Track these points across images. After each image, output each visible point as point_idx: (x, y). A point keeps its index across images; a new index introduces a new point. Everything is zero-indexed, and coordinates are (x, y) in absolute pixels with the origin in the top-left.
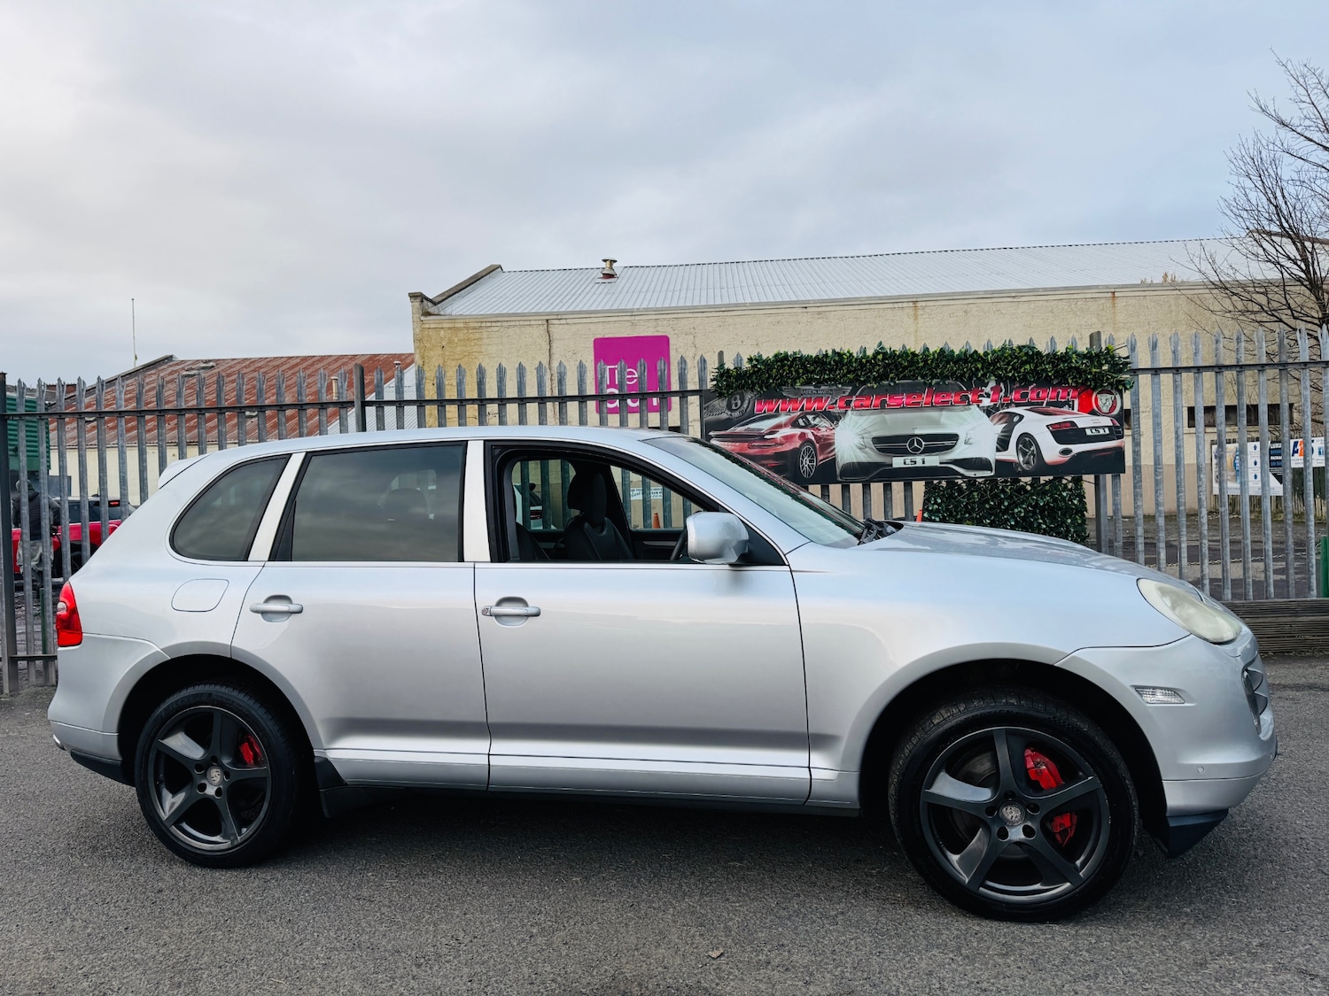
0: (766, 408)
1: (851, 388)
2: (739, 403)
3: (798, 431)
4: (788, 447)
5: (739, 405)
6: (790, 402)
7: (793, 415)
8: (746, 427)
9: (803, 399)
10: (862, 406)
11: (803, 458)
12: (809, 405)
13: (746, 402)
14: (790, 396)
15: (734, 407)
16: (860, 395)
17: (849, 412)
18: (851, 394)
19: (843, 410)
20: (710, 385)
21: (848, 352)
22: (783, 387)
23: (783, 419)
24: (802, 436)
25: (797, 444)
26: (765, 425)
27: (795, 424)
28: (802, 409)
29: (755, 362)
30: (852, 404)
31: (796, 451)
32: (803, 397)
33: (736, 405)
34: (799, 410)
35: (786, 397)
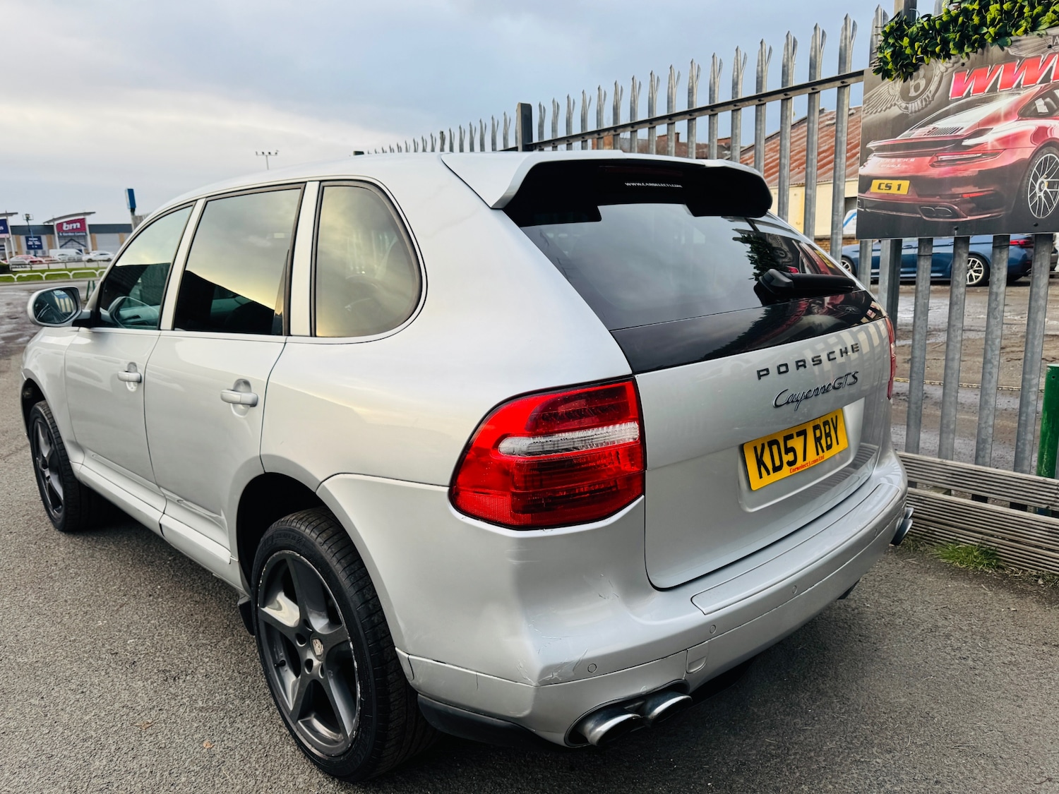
0: (971, 86)
2: (923, 83)
3: (1031, 125)
4: (1007, 159)
5: (922, 89)
6: (1021, 67)
7: (1024, 93)
8: (931, 127)
9: (1053, 55)
11: (1036, 179)
13: (935, 81)
14: (1024, 53)
15: (913, 93)
22: (1009, 40)
23: (1004, 102)
24: (1041, 132)
25: (1025, 151)
26: (965, 121)
27: (1026, 112)
28: (1046, 79)
31: (1024, 165)
32: (1051, 51)
33: (917, 88)
34: (1038, 82)
35: (1013, 58)
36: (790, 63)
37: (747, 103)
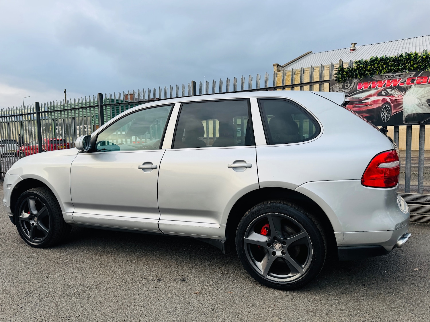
0: (363, 86)
1: (415, 73)
2: (349, 85)
3: (381, 98)
4: (375, 106)
5: (349, 86)
6: (377, 83)
7: (378, 89)
8: (352, 97)
9: (385, 80)
10: (421, 82)
11: (383, 112)
12: (389, 84)
13: (353, 84)
14: (377, 79)
15: (346, 87)
16: (421, 76)
17: (413, 86)
18: (415, 76)
19: (409, 85)
20: (334, 77)
21: (415, 53)
22: (374, 75)
23: (373, 92)
24: (384, 100)
25: (380, 104)
26: (362, 96)
27: (379, 94)
28: (384, 86)
29: (358, 63)
30: (415, 82)
31: (379, 108)
32: (385, 79)
33: (347, 86)
34: (382, 87)
35: (375, 80)
36: (302, 76)
37: (288, 87)
